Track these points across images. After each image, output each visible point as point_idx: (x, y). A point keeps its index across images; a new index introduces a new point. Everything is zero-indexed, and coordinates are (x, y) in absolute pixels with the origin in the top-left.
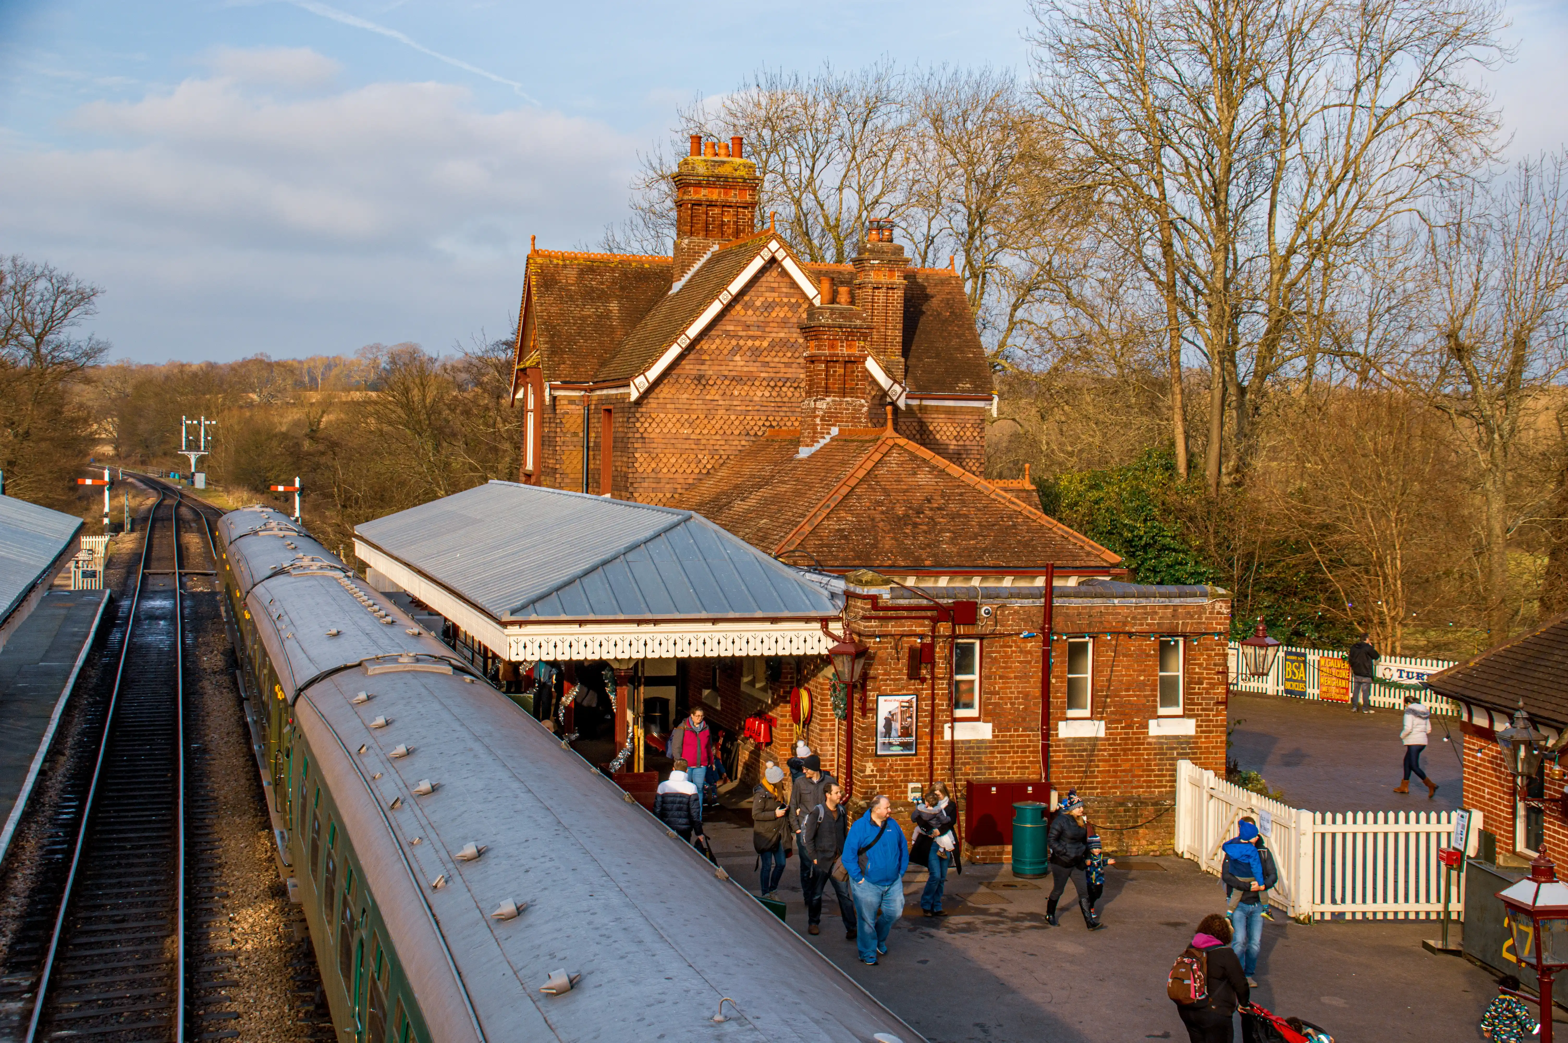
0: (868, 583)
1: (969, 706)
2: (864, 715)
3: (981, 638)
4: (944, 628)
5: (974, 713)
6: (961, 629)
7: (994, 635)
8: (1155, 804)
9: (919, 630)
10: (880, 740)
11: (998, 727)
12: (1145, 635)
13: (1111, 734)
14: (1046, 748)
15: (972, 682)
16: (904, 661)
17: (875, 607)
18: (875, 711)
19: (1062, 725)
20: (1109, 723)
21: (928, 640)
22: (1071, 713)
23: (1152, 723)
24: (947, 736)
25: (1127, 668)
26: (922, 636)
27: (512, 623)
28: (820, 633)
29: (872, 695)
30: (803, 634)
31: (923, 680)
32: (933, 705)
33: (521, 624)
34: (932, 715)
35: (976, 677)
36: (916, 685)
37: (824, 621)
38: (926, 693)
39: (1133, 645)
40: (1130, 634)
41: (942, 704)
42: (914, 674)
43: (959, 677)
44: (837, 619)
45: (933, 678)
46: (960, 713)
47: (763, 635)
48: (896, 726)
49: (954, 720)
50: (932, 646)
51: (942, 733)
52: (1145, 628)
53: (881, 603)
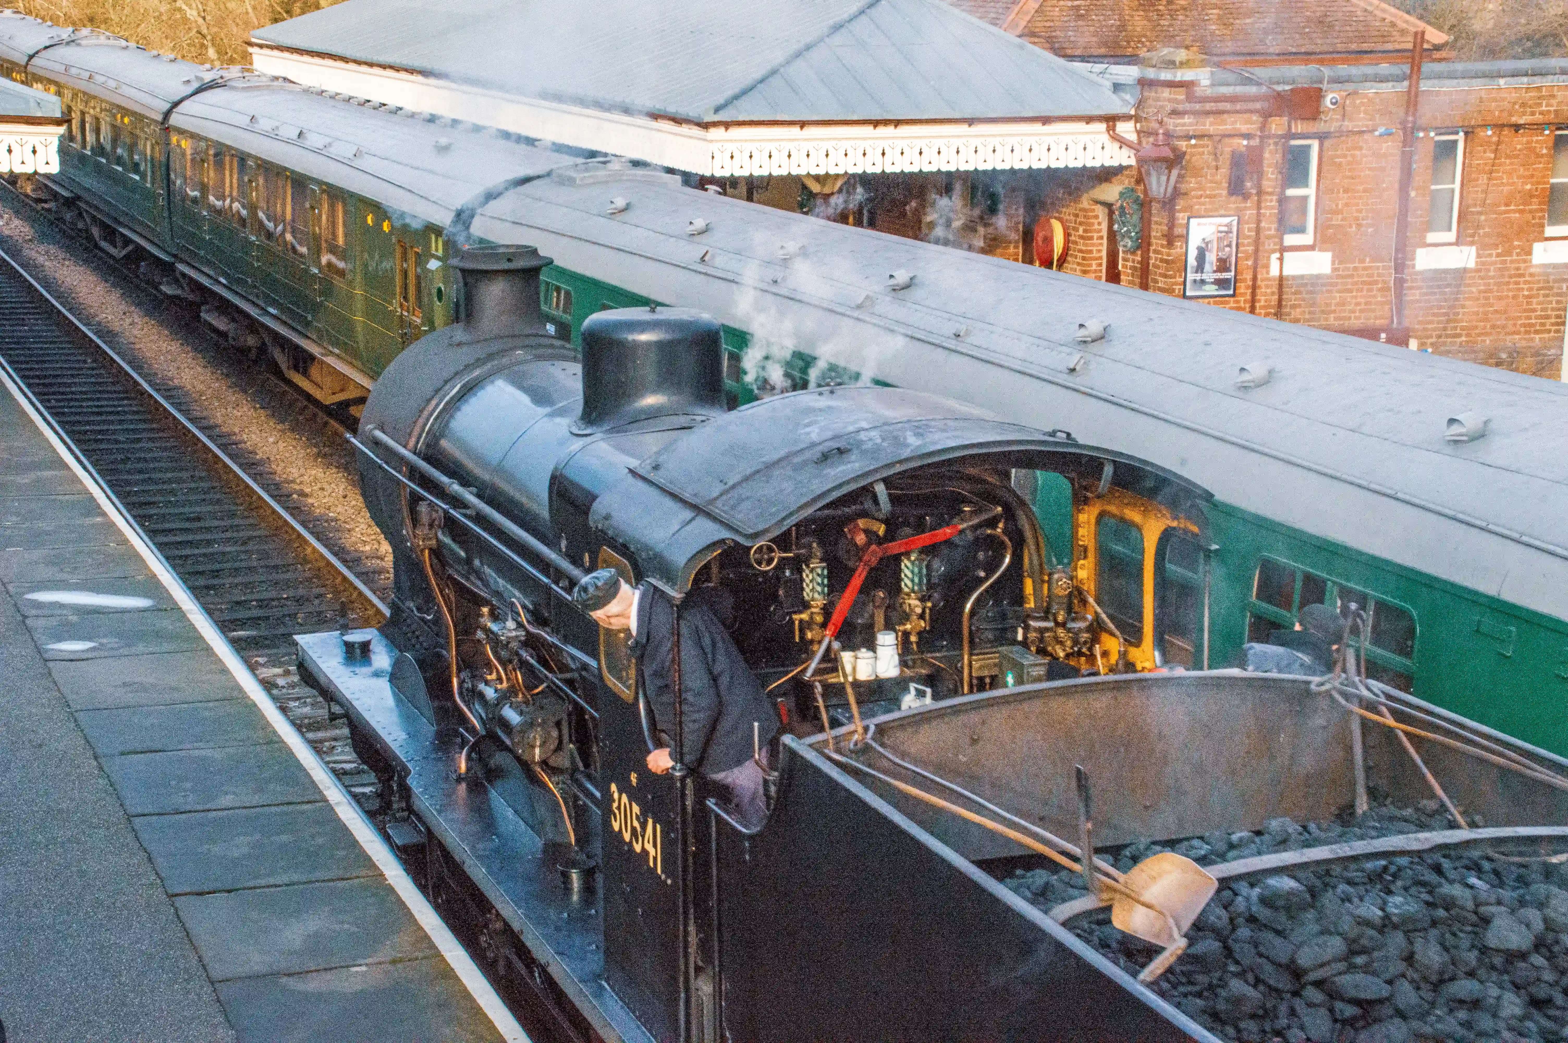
0: (1182, 65)
1: (1301, 230)
2: (1170, 244)
3: (1322, 137)
4: (1277, 125)
5: (1307, 239)
6: (1299, 127)
7: (1341, 134)
8: (1537, 354)
9: (1244, 128)
10: (1191, 276)
11: (1339, 258)
12: (1538, 127)
13: (1483, 263)
14: (1400, 283)
15: (1305, 199)
16: (1224, 171)
17: (1190, 98)
18: (1185, 238)
19: (1421, 253)
20: (1482, 247)
21: (1255, 142)
22: (1431, 237)
23: (1538, 247)
24: (1274, 271)
25: (1510, 174)
26: (1247, 136)
27: (715, 124)
28: (1105, 138)
29: (1181, 218)
30: (1083, 139)
31: (1246, 197)
32: (1258, 230)
33: (727, 125)
34: (1257, 242)
35: (1310, 191)
36: (1235, 202)
37: (1111, 120)
38: (1250, 213)
39: (1520, 141)
40: (1517, 127)
41: (1269, 226)
42: (1236, 188)
43: (1291, 192)
44: (1126, 118)
45: (1260, 193)
46: (1290, 240)
47: (1032, 141)
48: (1211, 258)
49: (1283, 250)
50: (1261, 148)
51: (1267, 266)
52: (1538, 118)
53: (1198, 91)
